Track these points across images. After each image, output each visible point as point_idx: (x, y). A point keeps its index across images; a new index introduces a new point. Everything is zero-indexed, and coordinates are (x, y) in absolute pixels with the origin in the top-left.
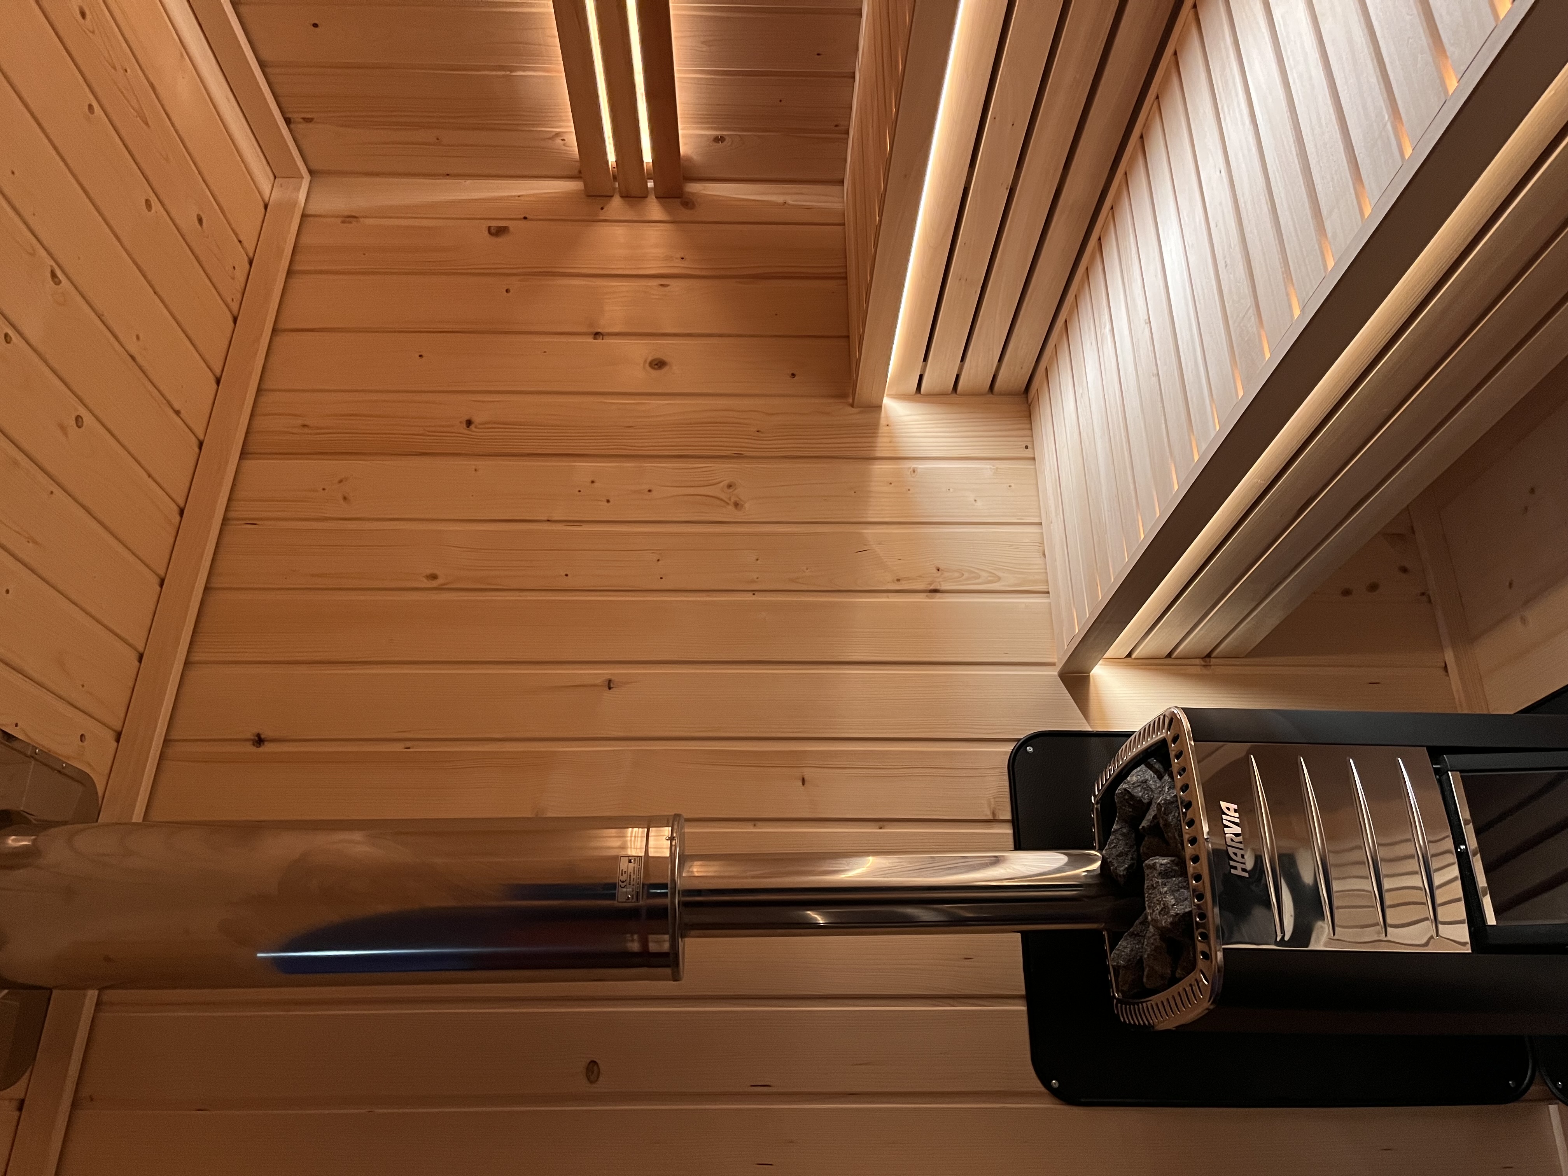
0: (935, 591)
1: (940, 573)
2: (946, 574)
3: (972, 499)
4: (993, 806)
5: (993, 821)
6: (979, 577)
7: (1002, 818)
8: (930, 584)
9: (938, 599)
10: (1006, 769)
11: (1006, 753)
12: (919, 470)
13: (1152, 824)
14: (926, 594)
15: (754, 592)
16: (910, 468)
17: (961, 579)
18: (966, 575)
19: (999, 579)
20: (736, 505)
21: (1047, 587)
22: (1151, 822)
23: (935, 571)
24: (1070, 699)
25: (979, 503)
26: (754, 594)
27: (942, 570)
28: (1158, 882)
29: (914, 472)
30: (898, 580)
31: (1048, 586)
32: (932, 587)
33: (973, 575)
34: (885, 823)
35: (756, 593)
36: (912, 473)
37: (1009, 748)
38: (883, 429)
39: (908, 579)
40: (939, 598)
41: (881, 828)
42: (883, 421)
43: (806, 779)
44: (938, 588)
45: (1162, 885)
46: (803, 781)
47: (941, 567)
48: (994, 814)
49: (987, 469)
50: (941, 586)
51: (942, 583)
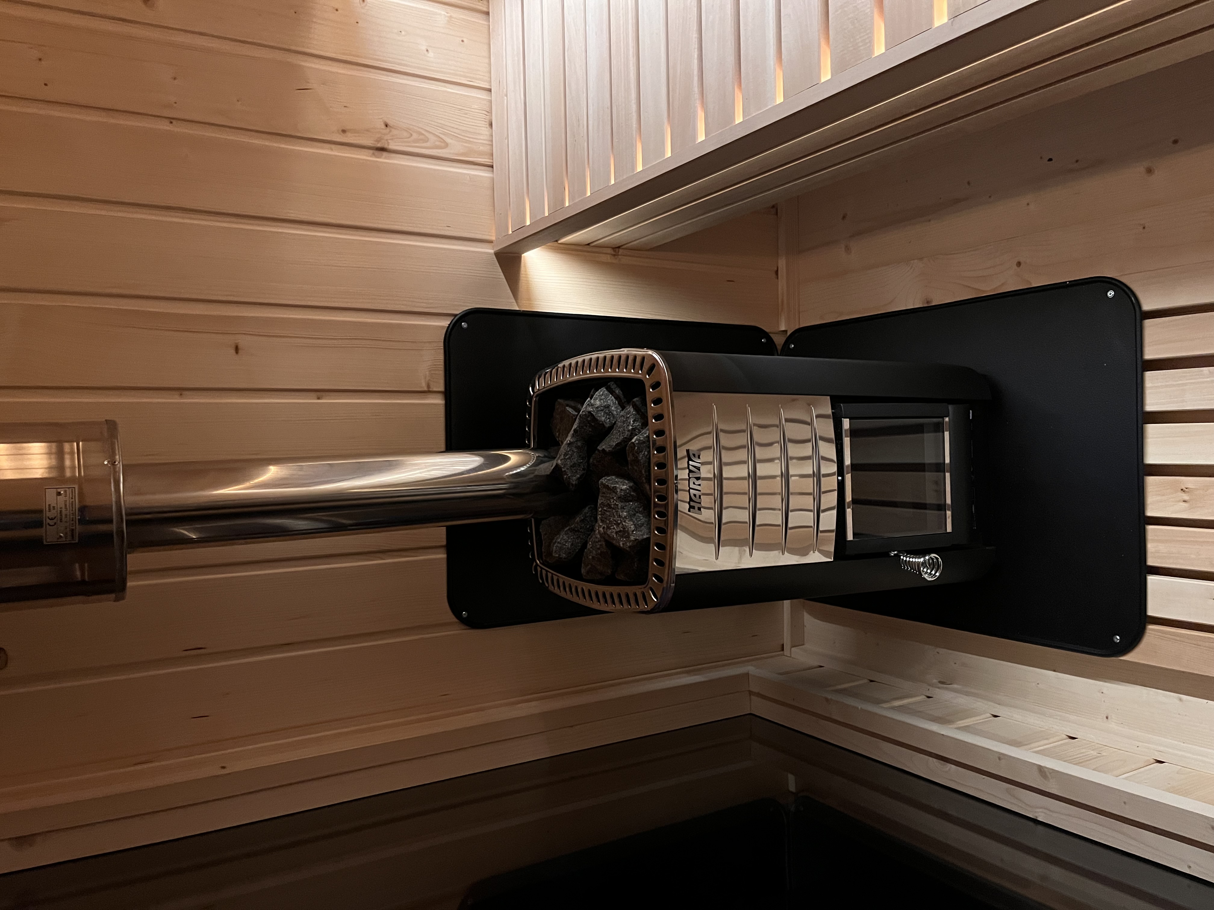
0: (383, 149)
1: (388, 130)
2: (395, 132)
3: (424, 48)
4: (428, 378)
5: (428, 392)
6: (427, 140)
7: (435, 389)
8: (378, 141)
9: (384, 159)
10: (442, 344)
11: (442, 327)
12: (368, 1)
13: (613, 450)
14: (371, 152)
15: (171, 120)
17: (410, 139)
18: (415, 136)
19: (447, 145)
21: (491, 161)
22: (613, 449)
23: (383, 127)
24: (503, 279)
25: (431, 54)
26: (171, 123)
27: (391, 127)
28: (617, 505)
29: (363, 1)
30: (344, 131)
31: (493, 159)
32: (379, 145)
33: (421, 137)
34: (323, 394)
35: (174, 122)
36: (361, 2)
37: (445, 323)
39: (354, 131)
40: (386, 158)
41: (319, 398)
43: (240, 346)
44: (386, 146)
45: (621, 509)
46: (237, 349)
47: (390, 123)
48: (428, 386)
49: (440, 14)
50: (388, 145)
51: (389, 141)
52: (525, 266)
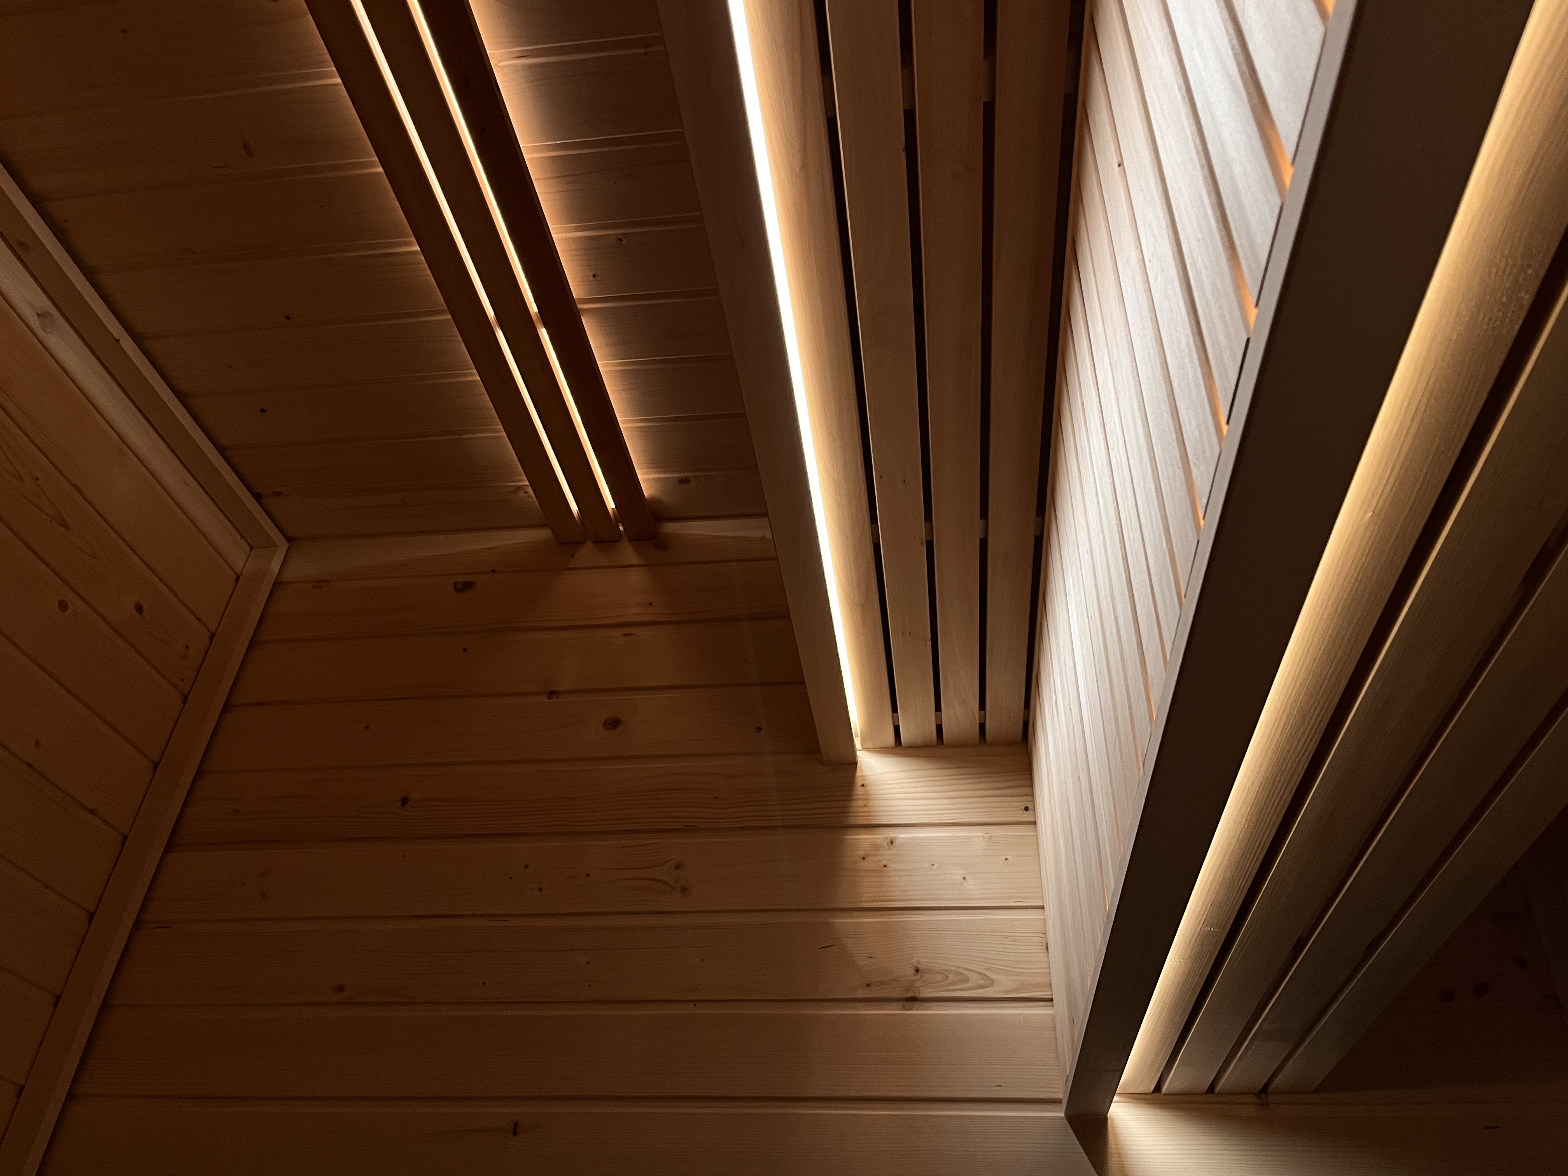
0: (914, 999)
1: (919, 975)
2: (927, 977)
3: (959, 877)
6: (967, 980)
8: (908, 990)
12: (897, 842)
14: (901, 1004)
15: (695, 1002)
16: (888, 838)
17: (944, 983)
18: (951, 978)
19: (992, 982)
20: (684, 890)
21: (1049, 993)
23: (913, 972)
24: (1082, 1153)
25: (969, 882)
26: (695, 1006)
27: (922, 972)
29: (892, 843)
30: (868, 985)
31: (1052, 991)
32: (909, 995)
33: (958, 978)
35: (698, 1004)
36: (889, 844)
38: (859, 790)
39: (878, 984)
40: (917, 1009)
42: (859, 781)
44: (917, 995)
47: (921, 967)
50: (919, 994)
51: (921, 988)
52: (1115, 1134)
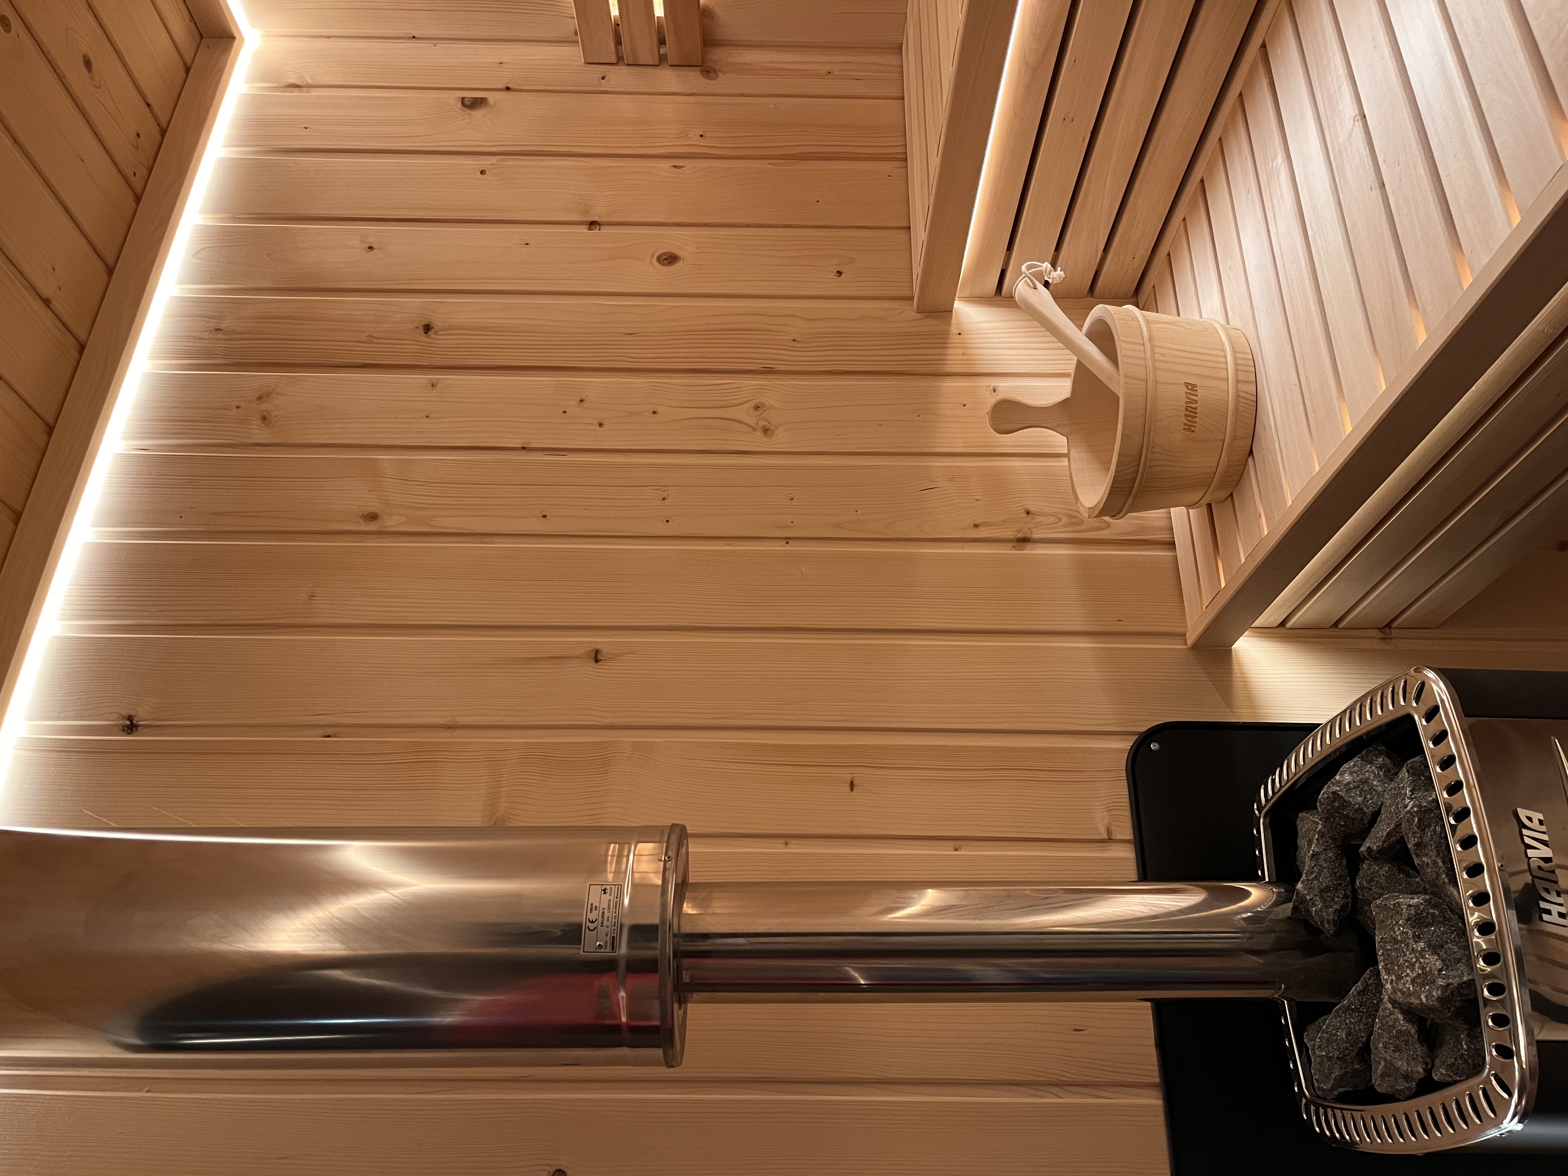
0: (1026, 540)
1: (1030, 516)
2: (1039, 519)
4: (1106, 822)
5: (1110, 840)
6: (1081, 523)
7: (1119, 837)
8: (1018, 532)
10: (1124, 773)
11: (1123, 750)
12: (1000, 389)
14: (1011, 545)
15: (787, 540)
16: (989, 386)
17: (1058, 524)
18: (1065, 520)
20: (766, 431)
23: (1024, 515)
26: (787, 543)
27: (1033, 514)
29: (994, 391)
30: (976, 526)
32: (1020, 535)
33: (1073, 520)
34: (962, 843)
35: (790, 541)
36: (992, 392)
37: (1127, 744)
38: (954, 339)
39: (989, 524)
40: (1029, 550)
41: (956, 850)
42: (954, 330)
43: (855, 782)
44: (1029, 535)
46: (852, 785)
47: (1032, 509)
48: (1109, 832)
50: (1031, 534)
51: (1032, 529)
52: (1239, 664)
